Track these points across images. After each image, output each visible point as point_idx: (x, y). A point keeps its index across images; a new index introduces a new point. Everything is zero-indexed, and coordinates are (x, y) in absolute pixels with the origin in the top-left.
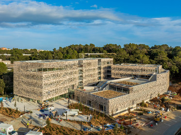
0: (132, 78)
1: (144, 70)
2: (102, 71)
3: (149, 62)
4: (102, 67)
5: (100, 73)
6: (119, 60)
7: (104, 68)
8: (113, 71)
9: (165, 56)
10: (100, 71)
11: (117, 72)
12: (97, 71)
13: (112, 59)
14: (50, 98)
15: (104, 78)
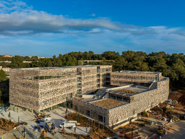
0: (132, 86)
1: (144, 78)
2: (101, 78)
3: (148, 69)
4: (101, 74)
5: (99, 80)
6: (118, 67)
7: (103, 75)
8: (112, 79)
9: (164, 63)
10: (99, 78)
11: (116, 79)
12: (96, 79)
13: (111, 66)
14: (47, 107)
15: (103, 86)
